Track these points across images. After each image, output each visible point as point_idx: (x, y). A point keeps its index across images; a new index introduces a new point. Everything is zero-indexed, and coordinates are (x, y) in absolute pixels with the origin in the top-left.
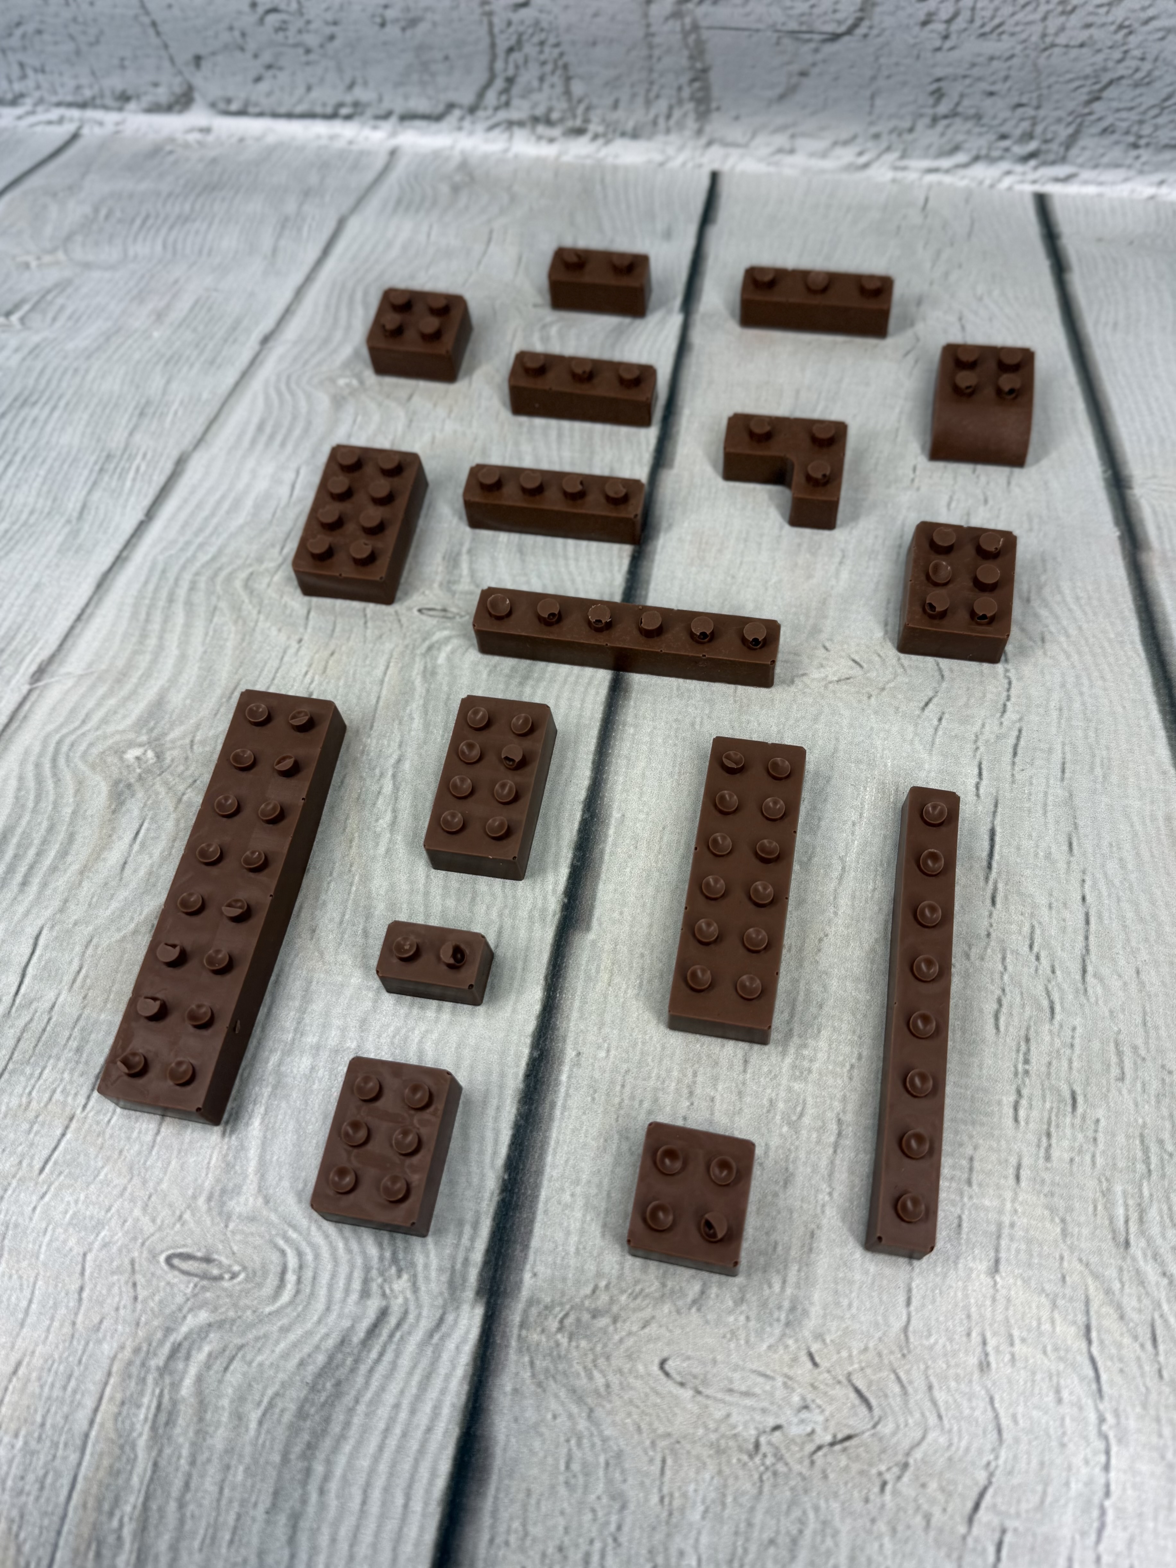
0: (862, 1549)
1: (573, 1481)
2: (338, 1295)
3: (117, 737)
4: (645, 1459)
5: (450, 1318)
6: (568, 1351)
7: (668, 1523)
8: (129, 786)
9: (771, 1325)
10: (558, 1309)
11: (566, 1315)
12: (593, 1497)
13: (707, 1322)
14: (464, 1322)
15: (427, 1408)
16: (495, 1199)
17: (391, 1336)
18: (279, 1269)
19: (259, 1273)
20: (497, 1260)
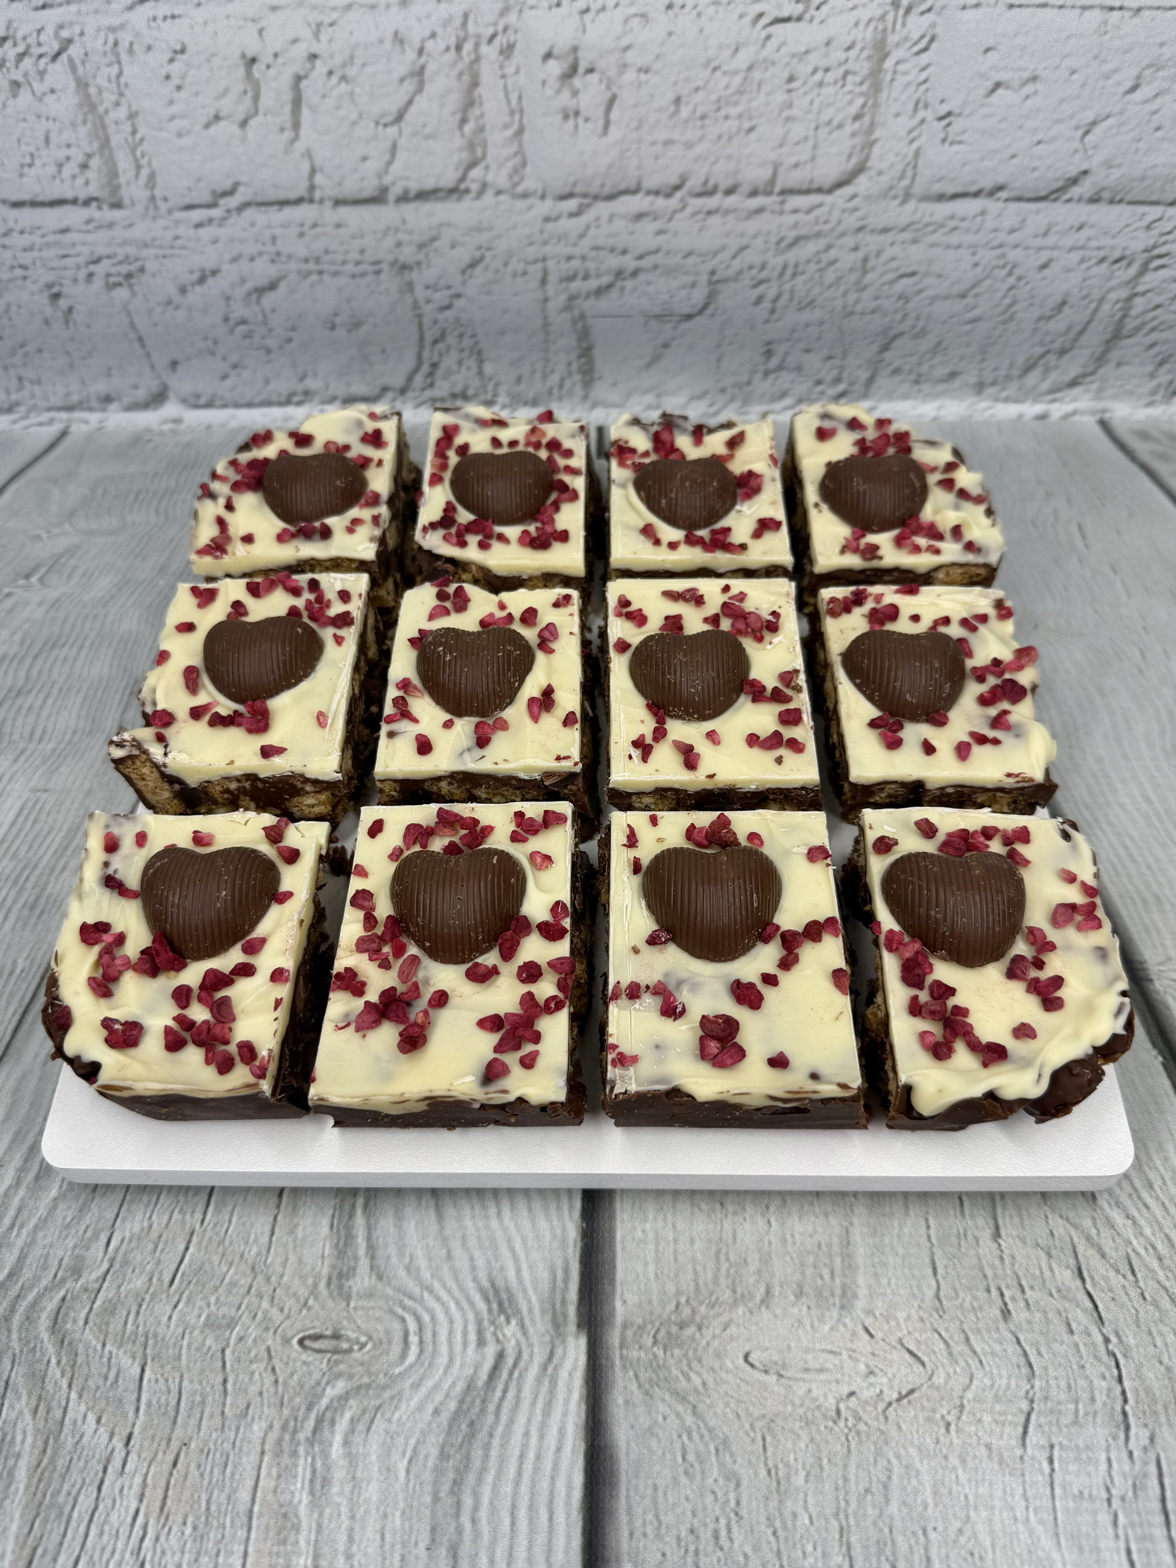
0: (942, 1483)
1: (691, 1470)
2: (458, 1348)
4: (747, 1440)
5: (559, 1351)
6: (665, 1360)
7: (778, 1491)
9: (829, 1310)
10: (649, 1327)
11: (658, 1331)
12: (710, 1481)
13: (776, 1316)
14: (572, 1352)
15: (553, 1431)
16: (579, 1245)
17: (511, 1374)
18: (401, 1334)
19: (385, 1340)
20: (590, 1295)
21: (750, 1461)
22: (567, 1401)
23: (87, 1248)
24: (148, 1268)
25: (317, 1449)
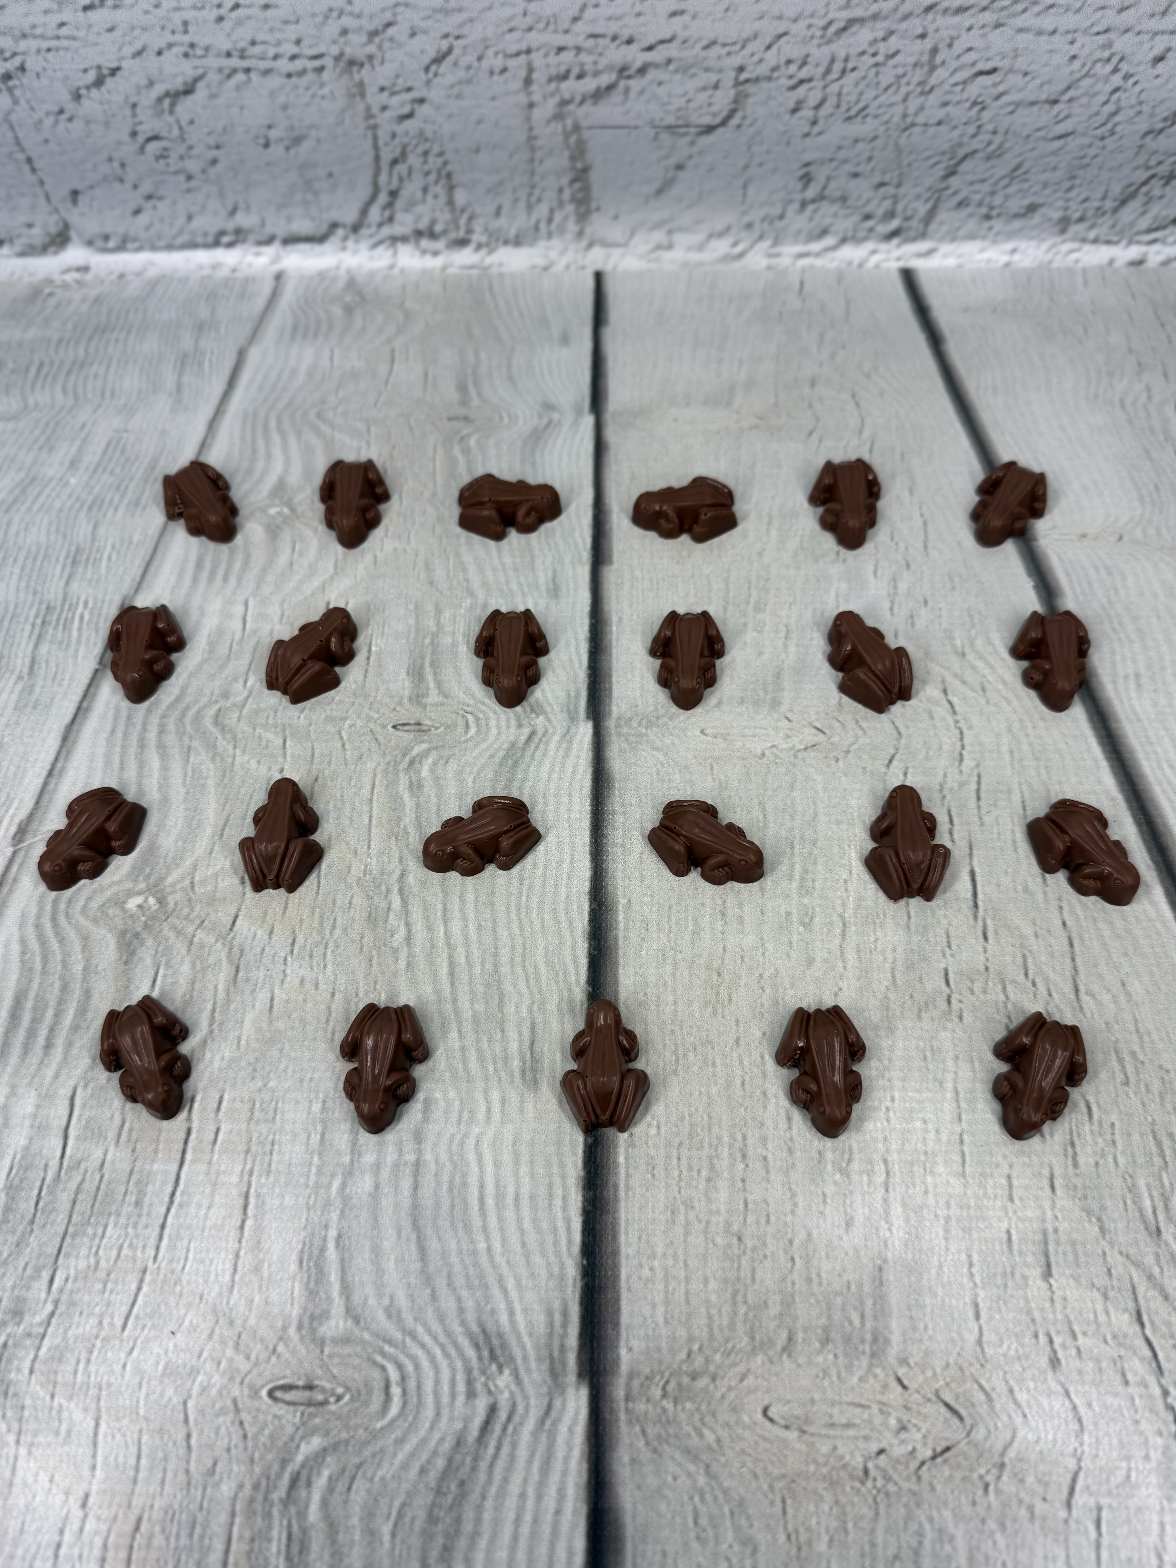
0: (978, 1549)
1: (703, 1535)
2: (445, 1400)
3: (115, 889)
4: (766, 1502)
5: (557, 1403)
6: (675, 1415)
7: (798, 1558)
8: (137, 935)
9: (858, 1358)
10: (658, 1377)
11: (667, 1382)
12: (725, 1546)
13: (799, 1366)
14: (571, 1405)
15: (552, 1491)
16: (579, 1285)
17: (504, 1429)
18: (382, 1384)
19: (364, 1392)
20: (591, 1341)
21: (768, 1526)
22: (566, 1459)
23: (28, 1288)
24: (97, 1310)
25: (293, 1510)
